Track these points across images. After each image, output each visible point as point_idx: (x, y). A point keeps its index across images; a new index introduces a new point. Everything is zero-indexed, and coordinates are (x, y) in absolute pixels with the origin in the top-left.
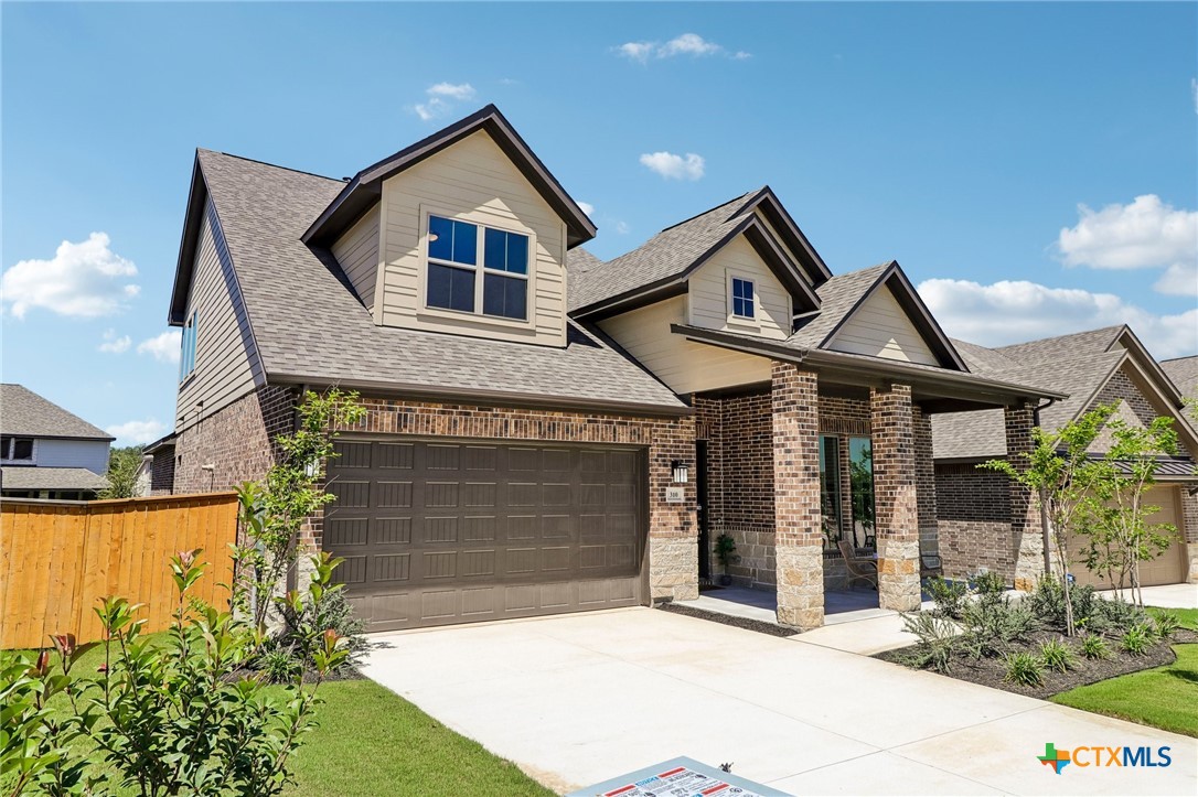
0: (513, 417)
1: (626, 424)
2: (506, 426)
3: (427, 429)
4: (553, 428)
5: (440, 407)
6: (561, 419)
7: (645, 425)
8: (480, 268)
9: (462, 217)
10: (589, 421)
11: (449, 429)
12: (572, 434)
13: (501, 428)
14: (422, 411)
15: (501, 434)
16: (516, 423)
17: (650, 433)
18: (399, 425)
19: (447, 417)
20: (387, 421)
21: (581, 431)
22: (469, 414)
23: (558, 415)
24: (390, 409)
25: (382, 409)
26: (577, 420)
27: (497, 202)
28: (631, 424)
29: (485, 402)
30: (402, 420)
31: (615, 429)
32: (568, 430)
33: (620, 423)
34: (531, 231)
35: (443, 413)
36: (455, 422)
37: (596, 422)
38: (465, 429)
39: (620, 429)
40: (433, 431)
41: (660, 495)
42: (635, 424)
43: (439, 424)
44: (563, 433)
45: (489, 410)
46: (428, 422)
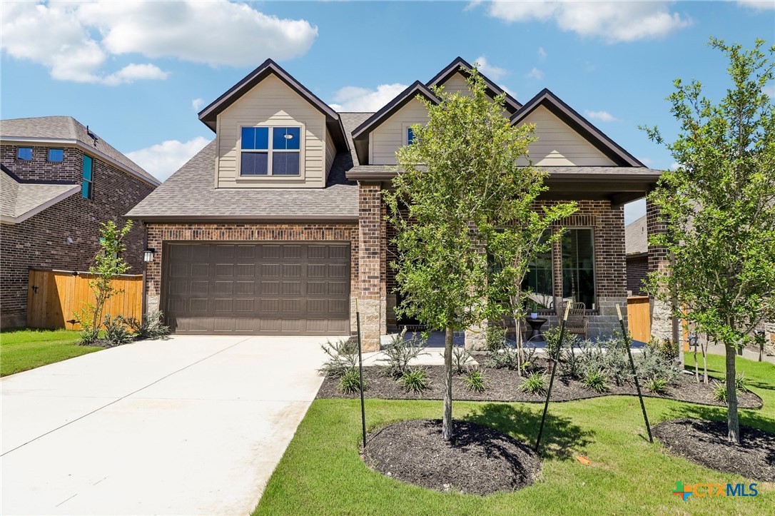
0: (257, 229)
1: (332, 229)
2: (252, 234)
3: (208, 237)
4: (281, 233)
5: (215, 226)
6: (286, 228)
7: (345, 229)
8: (270, 150)
9: (261, 124)
10: (305, 229)
11: (220, 237)
12: (294, 237)
13: (249, 235)
14: (206, 229)
15: (249, 238)
16: (258, 232)
17: (349, 233)
18: (194, 236)
19: (219, 231)
20: (187, 234)
21: (299, 234)
22: (231, 229)
23: (284, 226)
24: (190, 229)
25: (186, 229)
26: (297, 228)
27: (282, 112)
28: (336, 229)
29: (240, 222)
30: (196, 233)
31: (323, 233)
32: (291, 234)
33: (327, 229)
34: (301, 124)
35: (217, 229)
36: (223, 233)
37: (310, 229)
38: (229, 236)
39: (326, 232)
40: (212, 238)
41: (356, 270)
42: (339, 229)
43: (215, 234)
44: (288, 236)
45: (243, 226)
46: (209, 234)
